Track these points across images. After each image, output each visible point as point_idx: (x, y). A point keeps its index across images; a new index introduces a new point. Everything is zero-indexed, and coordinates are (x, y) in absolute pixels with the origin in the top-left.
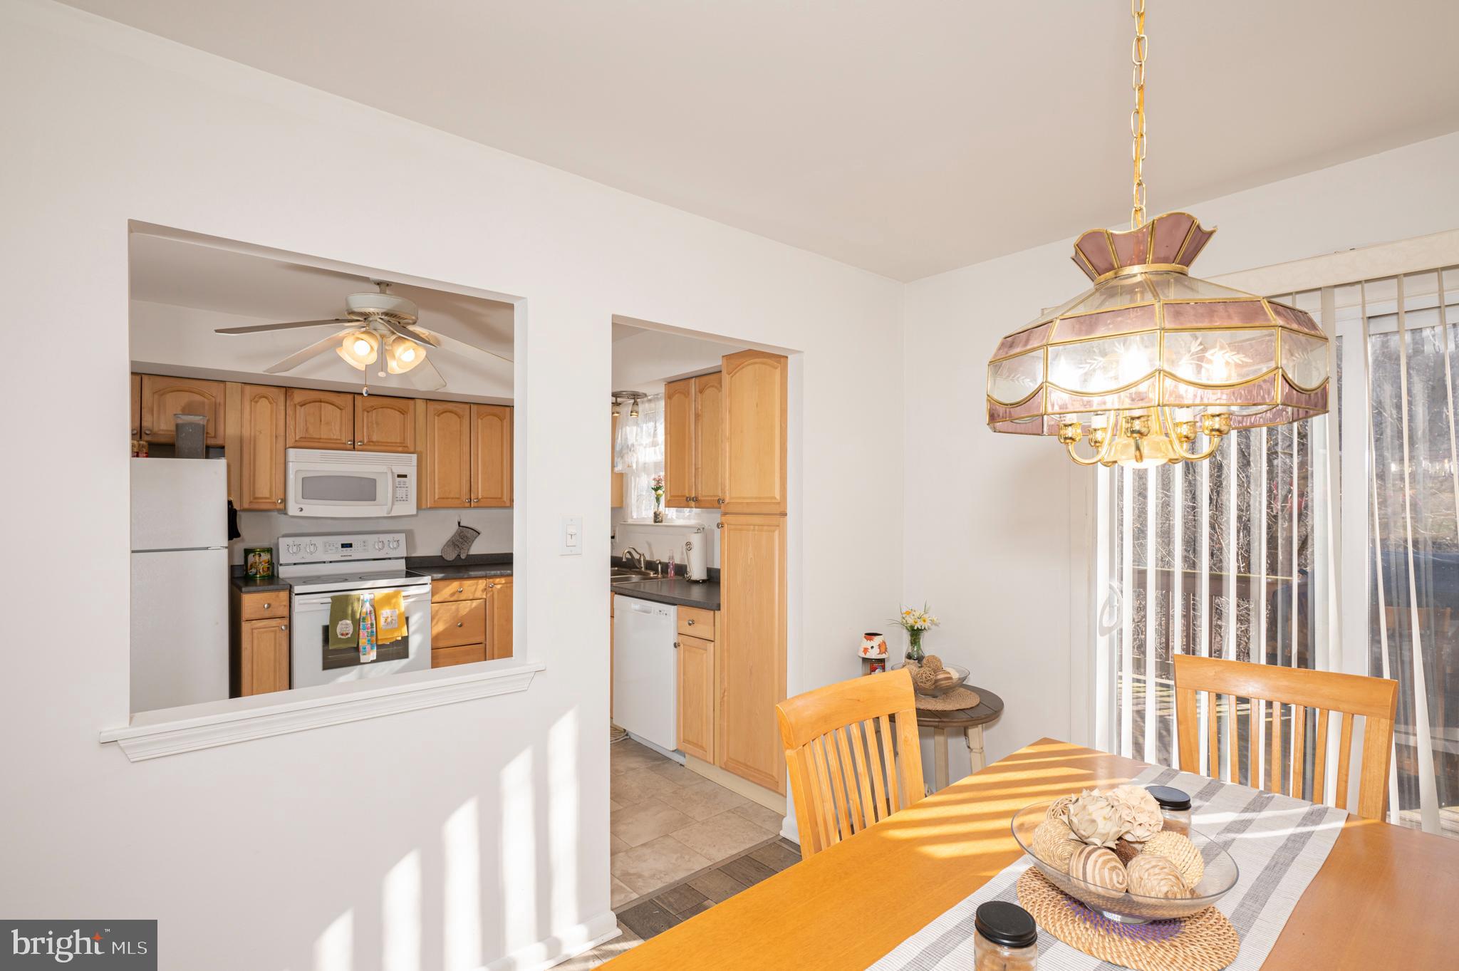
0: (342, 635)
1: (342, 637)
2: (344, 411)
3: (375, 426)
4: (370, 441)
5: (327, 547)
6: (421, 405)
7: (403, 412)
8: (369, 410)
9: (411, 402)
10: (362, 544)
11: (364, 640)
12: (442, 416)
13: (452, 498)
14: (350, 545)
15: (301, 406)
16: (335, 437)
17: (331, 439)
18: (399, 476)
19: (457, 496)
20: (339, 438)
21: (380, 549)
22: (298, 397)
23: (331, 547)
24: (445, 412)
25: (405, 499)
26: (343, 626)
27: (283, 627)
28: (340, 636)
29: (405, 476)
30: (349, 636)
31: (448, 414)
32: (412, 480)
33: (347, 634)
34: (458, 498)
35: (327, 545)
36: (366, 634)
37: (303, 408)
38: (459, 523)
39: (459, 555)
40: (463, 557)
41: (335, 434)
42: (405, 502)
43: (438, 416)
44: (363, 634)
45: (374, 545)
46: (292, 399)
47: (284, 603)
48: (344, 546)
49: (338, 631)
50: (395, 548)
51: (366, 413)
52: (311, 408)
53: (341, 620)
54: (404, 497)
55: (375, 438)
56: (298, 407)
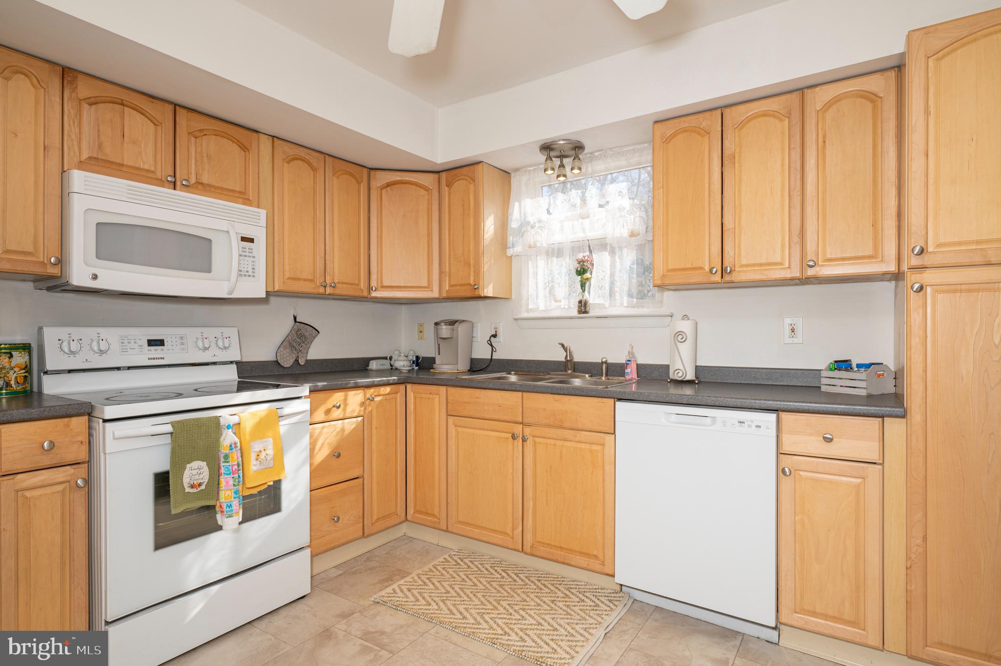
0: (192, 486)
1: (194, 490)
2: (160, 127)
3: (205, 159)
4: (199, 183)
5: (126, 344)
6: (265, 144)
7: (244, 148)
8: (197, 134)
9: (255, 134)
10: (179, 341)
11: (228, 492)
12: (292, 163)
13: (305, 280)
14: (161, 343)
15: (91, 104)
16: (146, 167)
17: (139, 169)
18: (244, 239)
19: (310, 277)
20: (153, 169)
21: (206, 349)
22: (84, 89)
23: (132, 345)
24: (297, 159)
25: (250, 275)
26: (194, 472)
27: (80, 482)
28: (188, 490)
29: (251, 240)
30: (203, 487)
31: (300, 162)
32: (260, 248)
33: (200, 485)
34: (312, 281)
35: (126, 341)
36: (231, 482)
37: (94, 107)
38: (295, 318)
39: (297, 360)
40: (302, 362)
41: (147, 162)
42: (251, 278)
43: (289, 162)
44: (227, 482)
45: (196, 342)
46: (74, 90)
47: (80, 438)
48: (152, 343)
49: (186, 481)
50: (226, 348)
51: (193, 139)
52: (107, 112)
53: (189, 463)
54: (250, 270)
55: (205, 179)
56: (86, 106)
